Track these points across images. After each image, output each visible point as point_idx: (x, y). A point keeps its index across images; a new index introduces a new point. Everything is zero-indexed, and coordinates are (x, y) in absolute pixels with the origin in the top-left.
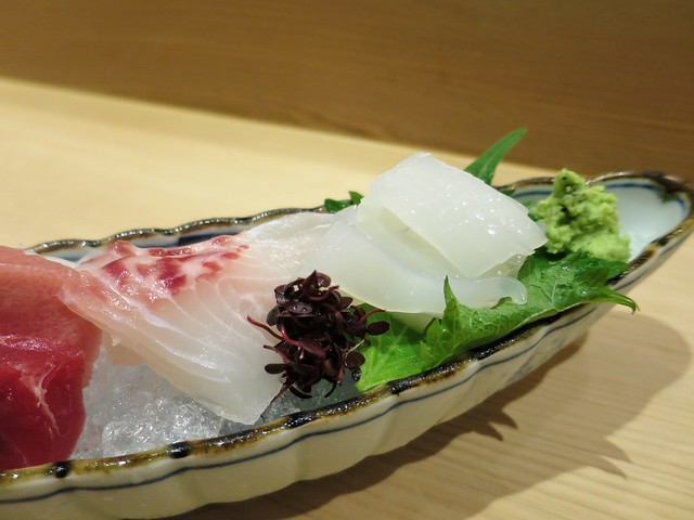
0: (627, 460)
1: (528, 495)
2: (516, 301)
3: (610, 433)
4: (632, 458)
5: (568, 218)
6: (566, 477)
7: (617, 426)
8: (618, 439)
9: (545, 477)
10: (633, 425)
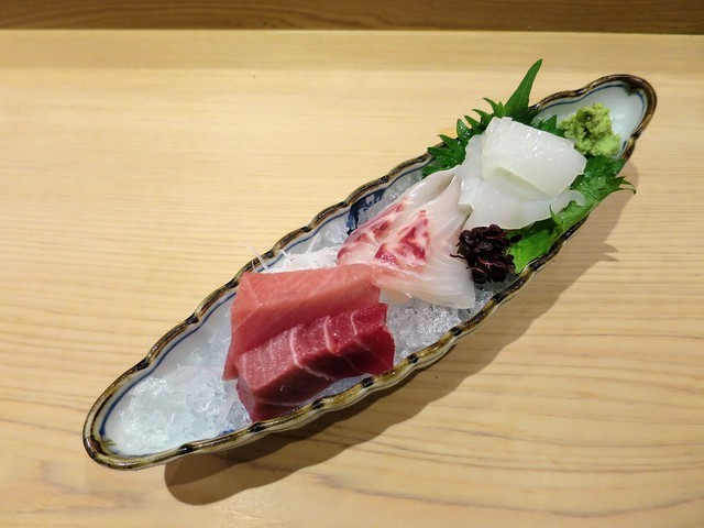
0: (617, 251)
1: (575, 286)
2: (579, 203)
3: (605, 239)
4: (618, 249)
5: (588, 135)
6: (590, 270)
7: (608, 234)
8: (610, 241)
9: (580, 274)
10: (615, 230)
